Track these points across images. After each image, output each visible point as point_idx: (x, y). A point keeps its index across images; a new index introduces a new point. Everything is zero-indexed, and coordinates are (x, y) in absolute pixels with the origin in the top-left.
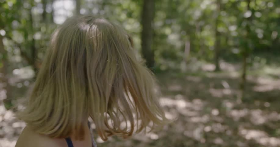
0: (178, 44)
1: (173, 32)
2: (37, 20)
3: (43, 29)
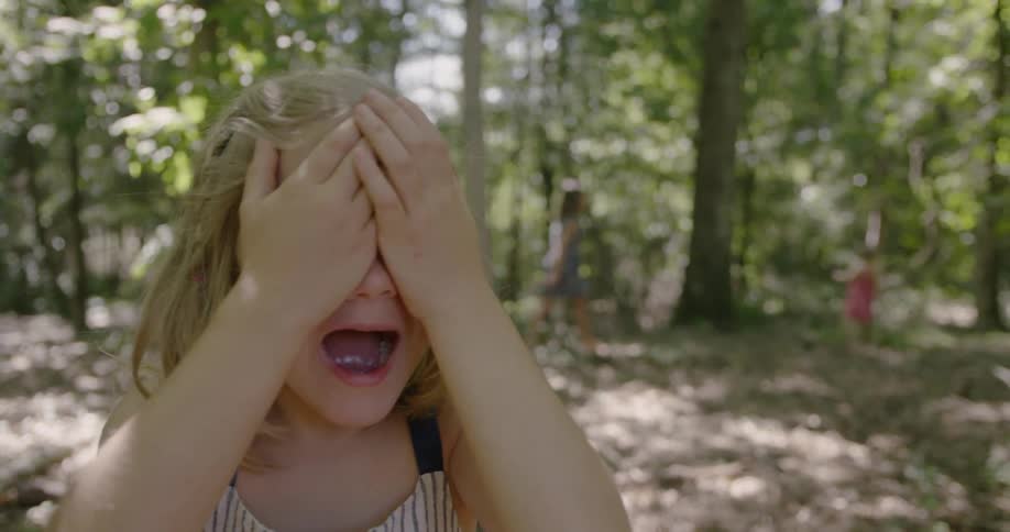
1: (816, 176)
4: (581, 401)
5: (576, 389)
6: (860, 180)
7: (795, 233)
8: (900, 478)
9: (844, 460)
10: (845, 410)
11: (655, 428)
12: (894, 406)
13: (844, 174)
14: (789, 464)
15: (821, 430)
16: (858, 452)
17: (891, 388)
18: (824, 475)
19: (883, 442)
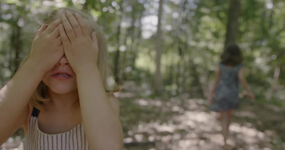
0: (266, 69)
1: (261, 55)
2: (123, 32)
3: (129, 42)
4: (182, 114)
5: (181, 110)
6: (274, 57)
7: (254, 72)
8: (272, 143)
9: (256, 137)
10: (260, 123)
11: (202, 123)
12: (275, 123)
13: (269, 55)
14: (239, 137)
15: (251, 128)
16: (261, 135)
17: (275, 118)
18: (249, 140)
19: (269, 133)
